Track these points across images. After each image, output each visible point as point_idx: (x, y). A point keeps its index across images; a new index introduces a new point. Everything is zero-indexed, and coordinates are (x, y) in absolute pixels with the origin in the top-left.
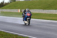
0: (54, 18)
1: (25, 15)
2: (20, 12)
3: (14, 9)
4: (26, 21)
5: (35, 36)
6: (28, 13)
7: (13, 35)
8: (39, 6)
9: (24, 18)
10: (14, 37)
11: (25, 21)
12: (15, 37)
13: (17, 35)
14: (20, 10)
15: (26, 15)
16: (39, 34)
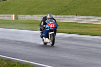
0: (74, 30)
1: (44, 26)
2: (14, 19)
3: (4, 14)
4: (47, 39)
5: (40, 62)
6: (51, 23)
7: (2, 60)
8: (48, 8)
9: (42, 33)
10: (3, 63)
11: (44, 38)
12: (5, 63)
13: (10, 60)
14: (14, 15)
15: (47, 26)
16: (47, 58)
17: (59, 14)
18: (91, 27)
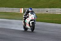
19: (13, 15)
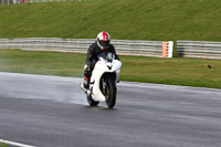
17: (71, 36)
18: (140, 64)
19: (135, 65)
